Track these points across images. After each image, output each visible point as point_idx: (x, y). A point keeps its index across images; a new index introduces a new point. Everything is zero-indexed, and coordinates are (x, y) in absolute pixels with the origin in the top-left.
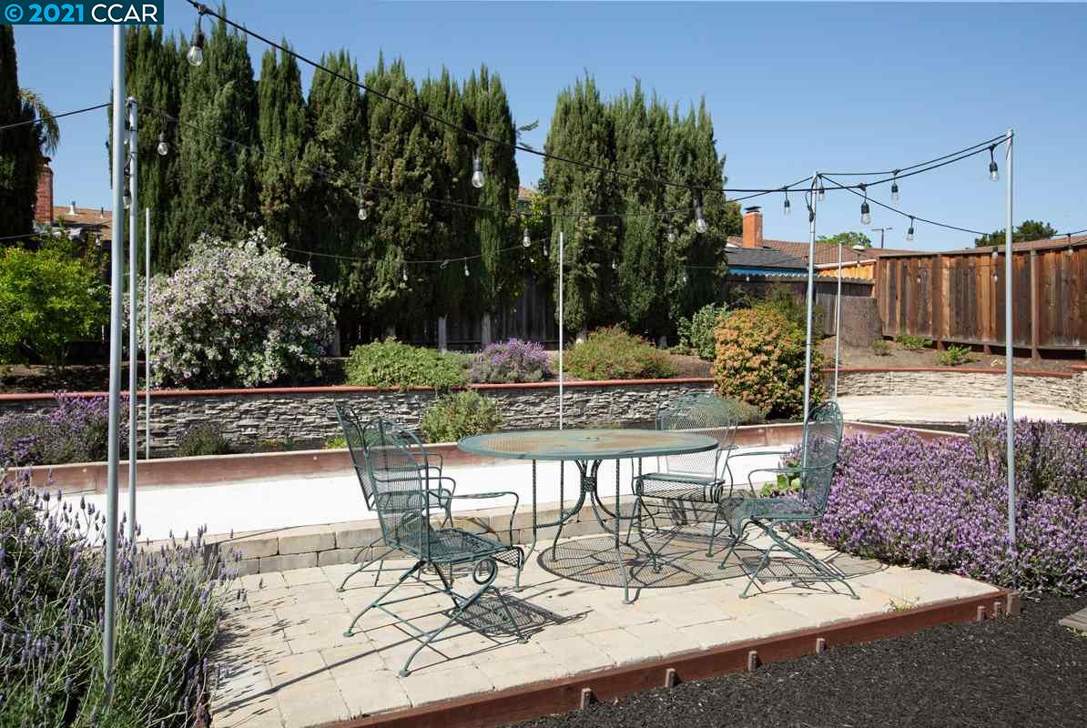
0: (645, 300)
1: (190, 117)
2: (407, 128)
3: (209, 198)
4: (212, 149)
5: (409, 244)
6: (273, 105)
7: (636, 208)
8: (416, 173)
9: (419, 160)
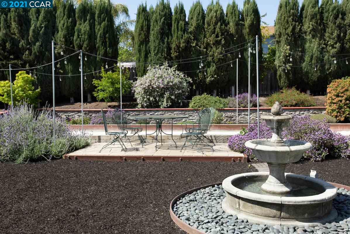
0: (315, 77)
1: (153, 30)
2: (216, 23)
3: (157, 53)
4: (158, 39)
5: (218, 62)
6: (175, 23)
7: (311, 40)
8: (219, 39)
9: (220, 34)
